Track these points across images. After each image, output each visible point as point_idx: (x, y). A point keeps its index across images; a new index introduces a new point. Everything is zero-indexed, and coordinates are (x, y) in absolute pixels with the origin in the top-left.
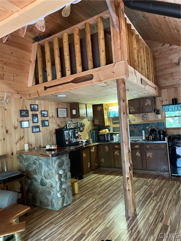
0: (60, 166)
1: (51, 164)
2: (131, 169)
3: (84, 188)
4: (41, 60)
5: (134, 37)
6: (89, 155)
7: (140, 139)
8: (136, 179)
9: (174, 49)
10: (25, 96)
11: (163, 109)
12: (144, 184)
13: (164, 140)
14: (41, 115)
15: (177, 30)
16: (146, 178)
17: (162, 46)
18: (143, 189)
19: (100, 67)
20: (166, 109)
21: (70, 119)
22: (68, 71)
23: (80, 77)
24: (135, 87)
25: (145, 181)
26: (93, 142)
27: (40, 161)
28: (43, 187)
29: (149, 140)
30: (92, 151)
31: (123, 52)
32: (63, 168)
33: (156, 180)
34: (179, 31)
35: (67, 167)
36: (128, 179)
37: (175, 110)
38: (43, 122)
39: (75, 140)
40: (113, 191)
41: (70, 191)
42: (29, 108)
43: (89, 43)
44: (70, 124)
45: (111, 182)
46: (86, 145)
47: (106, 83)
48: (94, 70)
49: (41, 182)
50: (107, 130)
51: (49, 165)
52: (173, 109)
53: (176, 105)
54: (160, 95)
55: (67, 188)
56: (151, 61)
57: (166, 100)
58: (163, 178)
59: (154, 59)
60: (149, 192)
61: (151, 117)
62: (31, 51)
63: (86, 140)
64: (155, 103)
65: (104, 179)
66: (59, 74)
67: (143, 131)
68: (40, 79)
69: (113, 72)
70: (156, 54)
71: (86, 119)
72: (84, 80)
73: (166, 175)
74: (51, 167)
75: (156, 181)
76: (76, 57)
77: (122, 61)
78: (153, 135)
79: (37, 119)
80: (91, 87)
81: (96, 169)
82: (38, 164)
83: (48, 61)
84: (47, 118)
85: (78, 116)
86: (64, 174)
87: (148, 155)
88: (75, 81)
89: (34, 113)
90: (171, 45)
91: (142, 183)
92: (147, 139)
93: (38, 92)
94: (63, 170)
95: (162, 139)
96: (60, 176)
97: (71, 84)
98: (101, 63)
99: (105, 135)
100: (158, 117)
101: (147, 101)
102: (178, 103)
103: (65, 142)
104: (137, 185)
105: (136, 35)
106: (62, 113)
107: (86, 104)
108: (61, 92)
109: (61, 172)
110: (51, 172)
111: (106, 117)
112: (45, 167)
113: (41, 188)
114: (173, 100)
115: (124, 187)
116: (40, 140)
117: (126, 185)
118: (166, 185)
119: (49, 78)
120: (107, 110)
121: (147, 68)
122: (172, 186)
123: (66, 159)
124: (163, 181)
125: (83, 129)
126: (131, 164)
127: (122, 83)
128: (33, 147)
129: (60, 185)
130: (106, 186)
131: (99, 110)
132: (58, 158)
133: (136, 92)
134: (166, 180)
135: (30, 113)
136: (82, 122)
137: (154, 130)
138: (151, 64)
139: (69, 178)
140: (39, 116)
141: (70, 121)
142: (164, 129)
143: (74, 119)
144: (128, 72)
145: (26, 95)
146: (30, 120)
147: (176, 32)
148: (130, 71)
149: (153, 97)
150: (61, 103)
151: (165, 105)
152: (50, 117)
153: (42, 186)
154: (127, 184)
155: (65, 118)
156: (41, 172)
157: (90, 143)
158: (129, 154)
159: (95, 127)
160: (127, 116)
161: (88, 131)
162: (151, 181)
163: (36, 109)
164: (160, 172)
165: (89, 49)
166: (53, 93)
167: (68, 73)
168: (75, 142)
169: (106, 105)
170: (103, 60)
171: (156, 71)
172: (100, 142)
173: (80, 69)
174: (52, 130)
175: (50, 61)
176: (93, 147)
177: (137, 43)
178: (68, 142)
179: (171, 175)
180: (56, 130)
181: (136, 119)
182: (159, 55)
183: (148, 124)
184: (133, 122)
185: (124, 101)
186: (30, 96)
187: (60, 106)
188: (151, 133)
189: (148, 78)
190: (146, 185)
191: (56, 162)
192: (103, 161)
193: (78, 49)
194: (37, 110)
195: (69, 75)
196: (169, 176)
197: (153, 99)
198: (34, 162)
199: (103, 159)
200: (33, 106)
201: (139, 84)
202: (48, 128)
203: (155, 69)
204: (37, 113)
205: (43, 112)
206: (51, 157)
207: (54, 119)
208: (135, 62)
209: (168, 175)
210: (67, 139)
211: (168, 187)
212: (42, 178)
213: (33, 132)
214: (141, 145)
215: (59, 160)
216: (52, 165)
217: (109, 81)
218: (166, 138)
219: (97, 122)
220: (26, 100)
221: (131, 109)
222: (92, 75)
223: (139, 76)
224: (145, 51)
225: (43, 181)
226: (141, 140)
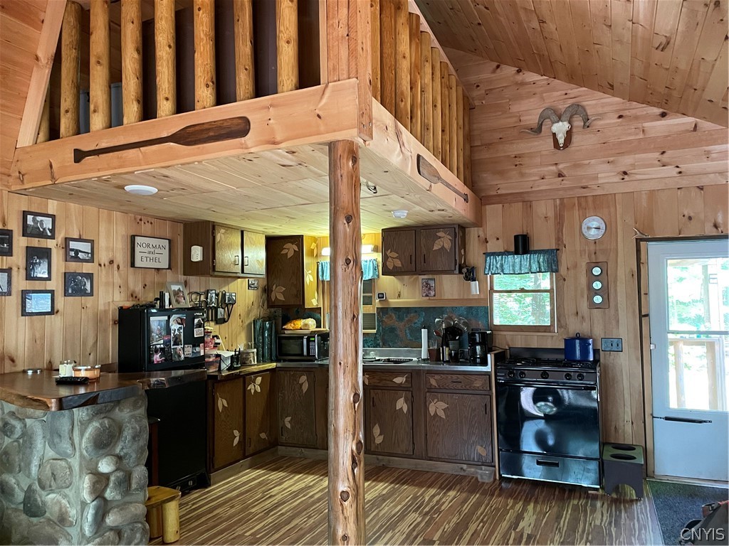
0: (103, 443)
1: (66, 434)
2: (360, 461)
3: (203, 519)
4: (73, 56)
5: (402, 19)
6: (241, 404)
7: (412, 355)
8: (389, 487)
9: (529, 83)
10: (5, 178)
11: (488, 265)
12: (410, 506)
13: (484, 363)
14: (66, 254)
15: (538, 17)
16: (420, 485)
17: (494, 72)
18: (404, 527)
19: (277, 93)
20: (497, 267)
21: (182, 278)
22: (165, 102)
23: (203, 124)
24: (396, 183)
25: (415, 498)
26: (261, 359)
27: (28, 421)
28: (35, 520)
29: (440, 360)
30: (253, 391)
31: (356, 50)
32: (118, 451)
33: (452, 493)
34: (544, 22)
35: (135, 446)
36: (345, 496)
37: (521, 269)
38: (69, 278)
39: (189, 350)
40: (302, 532)
41: (138, 535)
42: (14, 225)
43: (242, 9)
44: (176, 293)
45: (304, 498)
46: (234, 370)
47: (294, 152)
48: (255, 102)
49: (25, 502)
50: (310, 322)
51: (57, 440)
52: (517, 268)
53: (525, 256)
54: (479, 221)
55: (128, 525)
56: (456, 111)
57: (498, 239)
58: (475, 486)
59: (469, 108)
60: (422, 538)
61: (450, 288)
62: (40, 23)
63: (233, 353)
64: (464, 245)
65: (282, 486)
66: (131, 109)
67: (422, 330)
68: (66, 123)
69: (319, 116)
70: (476, 93)
71: (242, 283)
72: (216, 134)
73: (484, 477)
74: (65, 445)
75: (451, 498)
76: (196, 55)
77: (349, 78)
78: (451, 346)
79: (44, 266)
80: (242, 161)
81: (260, 452)
82: (20, 434)
83: (99, 62)
84: (86, 268)
85: (208, 267)
86: (120, 474)
87: (432, 410)
88: (187, 137)
89: (36, 242)
90: (519, 71)
91: (404, 506)
92: (435, 356)
93: (51, 166)
94: (115, 459)
95: (478, 360)
96: (100, 481)
97: (171, 148)
98: (278, 82)
99: (302, 338)
100: (469, 287)
101: (440, 237)
102: (531, 248)
103: (150, 356)
104: (388, 510)
105: (410, 13)
106: (149, 253)
107: (242, 232)
108: (133, 172)
109: (105, 466)
110: (63, 463)
111: (312, 280)
112: (45, 446)
113: (23, 522)
114: (516, 237)
115: (329, 526)
116: (52, 344)
117: (337, 519)
118: (481, 514)
119: (98, 121)
120: (317, 255)
121: (443, 131)
122: (498, 516)
123: (133, 416)
124: (474, 498)
125: (229, 315)
126: (359, 443)
127: (345, 156)
128: (20, 368)
129: (96, 514)
130: (282, 514)
131: (290, 254)
132: (97, 414)
133: (402, 200)
134: (481, 494)
135: (20, 243)
136: (226, 289)
137: (458, 329)
138: (457, 119)
139: (136, 489)
140: (57, 256)
141: (177, 283)
142: (487, 328)
143: (198, 278)
144: (371, 121)
145: (9, 176)
146: (15, 269)
147: (535, 24)
148: (377, 121)
149: (459, 225)
150: (150, 219)
151: (494, 254)
152: (100, 265)
153: (27, 514)
154: (341, 516)
155: (161, 271)
156: (28, 464)
157: (248, 362)
158: (357, 405)
159: (273, 310)
160: (357, 270)
161: (246, 323)
162: (434, 496)
163: (44, 229)
164: (465, 467)
165: (241, 30)
166: (105, 174)
167: (165, 105)
168: (191, 358)
169: (315, 239)
170: (289, 72)
171: (471, 147)
172: (285, 361)
173: (209, 95)
174: (106, 312)
175: (105, 61)
176: (256, 377)
177: (413, 42)
178: (161, 357)
179: (500, 475)
180: (121, 309)
181: (405, 291)
182: (484, 99)
183: (439, 311)
184: (394, 302)
185: (349, 219)
186: (22, 181)
187: (146, 228)
188: (446, 337)
189: (443, 162)
190: (416, 511)
191: (86, 428)
192: (289, 426)
193: (205, 29)
194: (49, 234)
195: (167, 116)
196: (492, 480)
197: (459, 231)
198: (6, 424)
199: (289, 418)
200: (34, 220)
201: (409, 171)
202: (88, 301)
203: (469, 138)
204: (50, 244)
205: (73, 245)
206: (53, 409)
207: (116, 272)
208: (402, 101)
209: (490, 477)
210: (158, 346)
211: (485, 520)
212: (30, 487)
213: (24, 313)
214: (413, 374)
215: (100, 421)
216: (71, 438)
217: (304, 145)
218: (490, 358)
219: (279, 294)
220: (5, 193)
221: (390, 259)
222: (246, 121)
223: (413, 146)
224: (438, 74)
225: (32, 499)
226: (415, 359)
